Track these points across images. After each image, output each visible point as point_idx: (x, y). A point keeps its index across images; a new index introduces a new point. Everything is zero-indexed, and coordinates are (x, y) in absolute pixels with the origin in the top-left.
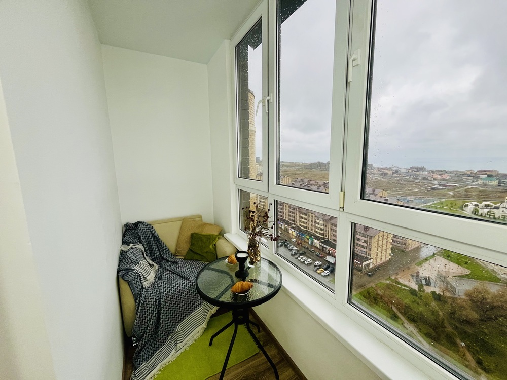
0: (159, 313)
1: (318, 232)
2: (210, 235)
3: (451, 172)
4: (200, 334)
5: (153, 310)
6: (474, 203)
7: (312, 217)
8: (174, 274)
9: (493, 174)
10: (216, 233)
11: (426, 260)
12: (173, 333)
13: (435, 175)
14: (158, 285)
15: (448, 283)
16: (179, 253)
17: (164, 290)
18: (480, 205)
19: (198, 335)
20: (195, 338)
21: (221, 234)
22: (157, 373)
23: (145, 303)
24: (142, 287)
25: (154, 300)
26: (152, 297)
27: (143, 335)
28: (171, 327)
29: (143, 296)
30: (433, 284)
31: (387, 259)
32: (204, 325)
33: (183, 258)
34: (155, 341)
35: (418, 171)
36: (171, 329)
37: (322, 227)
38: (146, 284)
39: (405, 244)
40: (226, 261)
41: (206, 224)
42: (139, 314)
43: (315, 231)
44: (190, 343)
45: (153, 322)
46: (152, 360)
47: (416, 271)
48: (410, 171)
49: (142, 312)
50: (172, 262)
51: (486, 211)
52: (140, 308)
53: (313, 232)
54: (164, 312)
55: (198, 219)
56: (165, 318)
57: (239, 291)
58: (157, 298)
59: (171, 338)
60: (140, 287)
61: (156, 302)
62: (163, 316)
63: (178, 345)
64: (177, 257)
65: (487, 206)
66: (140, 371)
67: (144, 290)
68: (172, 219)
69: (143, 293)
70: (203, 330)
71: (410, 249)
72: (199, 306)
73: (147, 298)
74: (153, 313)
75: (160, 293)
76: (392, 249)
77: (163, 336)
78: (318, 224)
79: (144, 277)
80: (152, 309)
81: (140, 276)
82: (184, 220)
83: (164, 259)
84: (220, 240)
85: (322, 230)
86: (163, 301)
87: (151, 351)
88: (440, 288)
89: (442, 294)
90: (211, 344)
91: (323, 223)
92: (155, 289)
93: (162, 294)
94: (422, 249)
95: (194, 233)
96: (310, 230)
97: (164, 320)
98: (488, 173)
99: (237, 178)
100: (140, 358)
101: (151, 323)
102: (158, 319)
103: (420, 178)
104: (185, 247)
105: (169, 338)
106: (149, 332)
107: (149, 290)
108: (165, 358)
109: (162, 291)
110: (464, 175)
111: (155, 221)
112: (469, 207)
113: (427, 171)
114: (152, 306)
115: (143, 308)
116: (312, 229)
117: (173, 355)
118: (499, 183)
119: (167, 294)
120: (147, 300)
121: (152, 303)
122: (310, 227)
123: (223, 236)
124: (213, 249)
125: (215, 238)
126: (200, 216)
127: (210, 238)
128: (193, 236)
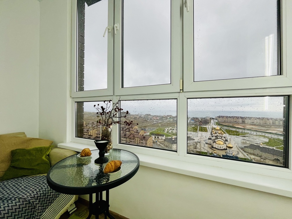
2: (40, 148)
3: (159, 116)
6: (167, 128)
9: (171, 116)
13: (154, 118)
18: (169, 129)
35: (148, 116)
48: (145, 116)
51: (171, 131)
55: (21, 136)
65: (171, 129)
84: (54, 150)
103: (149, 119)
104: (1, 168)
110: (163, 117)
112: (166, 130)
113: (151, 116)
118: (173, 120)
123: (56, 147)
124: (46, 160)
125: (48, 149)
126: (24, 133)
127: (41, 150)
128: (13, 153)
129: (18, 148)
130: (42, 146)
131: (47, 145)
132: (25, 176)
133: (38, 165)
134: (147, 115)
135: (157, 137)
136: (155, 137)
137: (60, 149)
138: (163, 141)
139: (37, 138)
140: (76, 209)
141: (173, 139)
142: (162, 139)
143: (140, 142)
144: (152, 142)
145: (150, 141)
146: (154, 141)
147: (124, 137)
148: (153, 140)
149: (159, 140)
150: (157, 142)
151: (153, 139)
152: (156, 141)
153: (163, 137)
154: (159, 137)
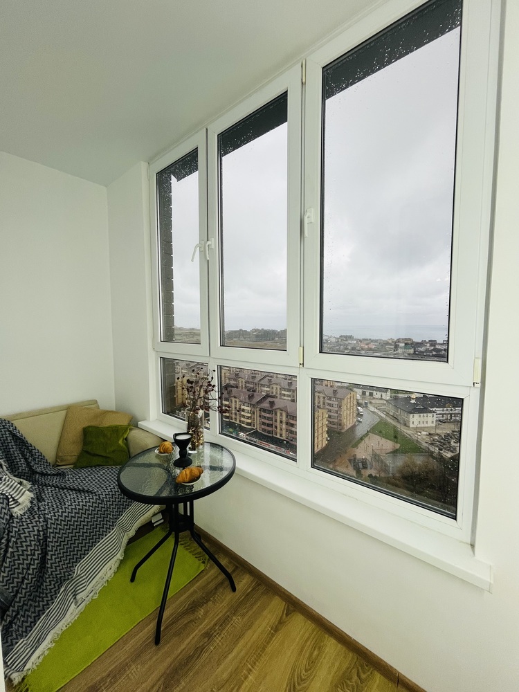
0: (44, 553)
1: (243, 422)
2: (116, 427)
3: (376, 341)
4: (112, 571)
5: (34, 550)
7: (236, 402)
8: (63, 489)
9: (409, 342)
10: (125, 423)
11: (362, 439)
12: (68, 579)
13: (363, 345)
14: (39, 508)
15: (382, 461)
16: (62, 461)
17: (53, 514)
19: (110, 573)
20: (106, 578)
21: (134, 423)
22: (50, 646)
23: (19, 541)
24: (11, 516)
25: (36, 533)
26: (31, 529)
27: (15, 596)
28: (65, 570)
29: (14, 529)
30: (369, 466)
31: (324, 445)
32: (120, 556)
33: (72, 466)
34: (35, 602)
35: (347, 340)
36: (66, 574)
37: (249, 415)
38: (17, 511)
39: (340, 425)
40: (156, 451)
41: (106, 412)
42: (8, 560)
43: (240, 421)
44: (99, 588)
45: (33, 569)
46: (34, 632)
47: (353, 454)
48: (340, 340)
49: (14, 556)
50: (54, 475)
52: (10, 550)
53: (238, 422)
54: (54, 549)
55: (93, 406)
56: (55, 558)
57: (187, 480)
58: (41, 529)
59: (65, 590)
60: (8, 517)
61: (38, 535)
62: (52, 555)
63: (78, 597)
64: (59, 468)
66: (16, 654)
67: (15, 520)
68: (45, 409)
69: (14, 525)
70: (117, 565)
71: (346, 429)
72: (111, 527)
73: (22, 532)
74: (34, 555)
75: (46, 520)
76: (328, 432)
77: (51, 589)
78: (243, 410)
79: (14, 500)
80: (32, 548)
81: (8, 499)
82: (69, 409)
83: (37, 472)
84: (133, 431)
85: (248, 418)
86: (51, 531)
87: (29, 619)
88: (375, 469)
89: (378, 475)
90: (133, 579)
91: (249, 409)
92: (36, 516)
93: (49, 521)
94: (357, 428)
95: (89, 427)
96: (233, 421)
97: (53, 561)
98: (406, 342)
99: (158, 343)
100: (12, 635)
101: (31, 572)
102: (43, 561)
103: (349, 348)
104: (73, 451)
105: (62, 589)
106: (27, 588)
107: (24, 520)
108: (57, 622)
109: (49, 517)
110: (387, 343)
111: (17, 415)
113: (355, 340)
114: (33, 543)
115: (16, 550)
116: (236, 419)
117: (73, 613)
118: (415, 352)
119: (57, 520)
120: (22, 536)
121: (32, 538)
122: (234, 416)
123: (137, 426)
124: (124, 446)
125: (125, 429)
126: (96, 402)
127: (117, 431)
128: (86, 432)
129: (90, 424)
130: (119, 424)
131: (125, 422)
132: (99, 466)
133: (114, 451)
134: (346, 337)
135: (367, 394)
136: (364, 393)
137: (141, 431)
138: (384, 404)
139: (112, 411)
140: (163, 521)
141: (413, 401)
142: (381, 399)
143: (324, 403)
144: (355, 403)
145: (349, 401)
146: (360, 401)
147: (287, 387)
148: (357, 400)
149: (373, 401)
150: (369, 405)
151: (359, 397)
152: (366, 403)
153: (384, 394)
154: (375, 393)
